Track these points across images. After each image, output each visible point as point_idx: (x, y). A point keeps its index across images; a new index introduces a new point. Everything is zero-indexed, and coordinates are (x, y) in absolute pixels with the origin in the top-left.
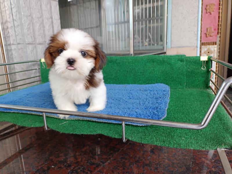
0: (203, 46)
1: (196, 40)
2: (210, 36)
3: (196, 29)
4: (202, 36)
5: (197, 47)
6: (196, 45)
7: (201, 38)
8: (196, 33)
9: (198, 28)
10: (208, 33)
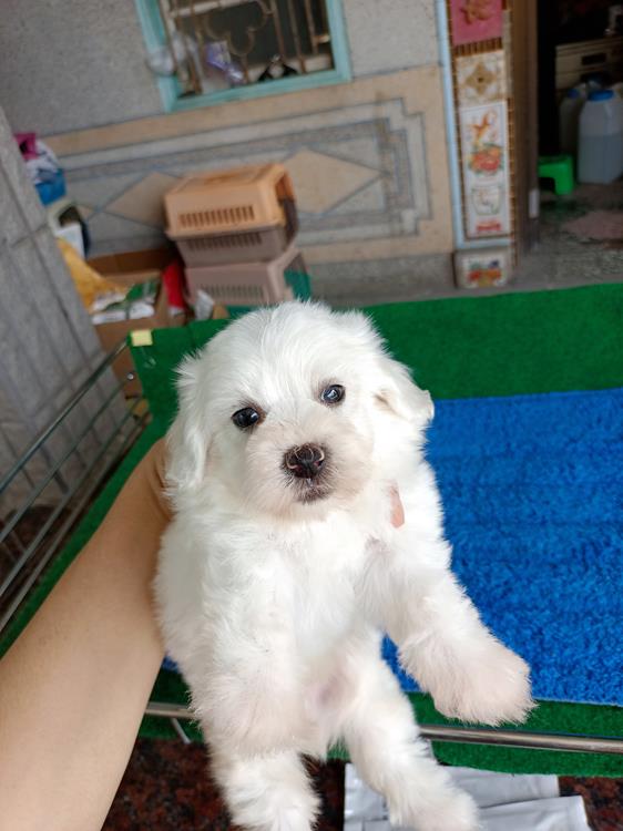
0: (460, 60)
1: (435, 39)
2: (481, 18)
4: (453, 19)
5: (440, 64)
6: (435, 58)
7: (450, 28)
8: (431, 9)
10: (470, 8)
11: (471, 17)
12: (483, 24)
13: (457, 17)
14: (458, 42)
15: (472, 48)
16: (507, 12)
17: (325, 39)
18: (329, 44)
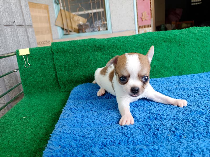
0: (140, 29)
1: (134, 24)
2: (145, 20)
3: (133, 14)
4: (139, 20)
6: (134, 29)
7: (138, 22)
8: (133, 18)
9: (134, 13)
10: (143, 17)
11: (143, 20)
15: (143, 27)
16: (152, 19)
18: (107, 24)
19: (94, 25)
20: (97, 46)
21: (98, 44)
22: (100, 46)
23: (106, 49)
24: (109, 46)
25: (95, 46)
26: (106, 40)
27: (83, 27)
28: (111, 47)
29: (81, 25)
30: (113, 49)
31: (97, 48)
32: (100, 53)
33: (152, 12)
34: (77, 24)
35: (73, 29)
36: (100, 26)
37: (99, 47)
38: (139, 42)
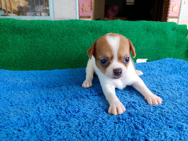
1: (76, 14)
2: (86, 11)
10: (84, 8)
11: (84, 11)
12: (86, 13)
13: (81, 10)
14: (81, 15)
15: (84, 17)
16: (92, 11)
17: (48, 8)
18: (49, 10)
19: (36, 9)
20: (16, 28)
21: (18, 25)
22: (21, 28)
23: (28, 32)
24: (31, 29)
25: (14, 27)
26: (27, 22)
27: (24, 10)
28: (33, 30)
29: (22, 7)
30: (36, 32)
31: (17, 29)
32: (20, 36)
33: (92, 5)
34: (17, 6)
35: (13, 10)
36: (42, 11)
37: (19, 29)
38: (64, 28)
